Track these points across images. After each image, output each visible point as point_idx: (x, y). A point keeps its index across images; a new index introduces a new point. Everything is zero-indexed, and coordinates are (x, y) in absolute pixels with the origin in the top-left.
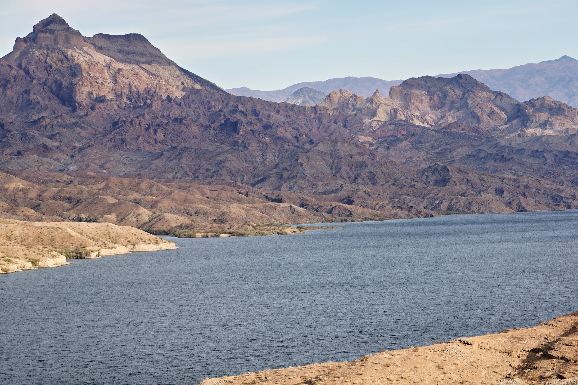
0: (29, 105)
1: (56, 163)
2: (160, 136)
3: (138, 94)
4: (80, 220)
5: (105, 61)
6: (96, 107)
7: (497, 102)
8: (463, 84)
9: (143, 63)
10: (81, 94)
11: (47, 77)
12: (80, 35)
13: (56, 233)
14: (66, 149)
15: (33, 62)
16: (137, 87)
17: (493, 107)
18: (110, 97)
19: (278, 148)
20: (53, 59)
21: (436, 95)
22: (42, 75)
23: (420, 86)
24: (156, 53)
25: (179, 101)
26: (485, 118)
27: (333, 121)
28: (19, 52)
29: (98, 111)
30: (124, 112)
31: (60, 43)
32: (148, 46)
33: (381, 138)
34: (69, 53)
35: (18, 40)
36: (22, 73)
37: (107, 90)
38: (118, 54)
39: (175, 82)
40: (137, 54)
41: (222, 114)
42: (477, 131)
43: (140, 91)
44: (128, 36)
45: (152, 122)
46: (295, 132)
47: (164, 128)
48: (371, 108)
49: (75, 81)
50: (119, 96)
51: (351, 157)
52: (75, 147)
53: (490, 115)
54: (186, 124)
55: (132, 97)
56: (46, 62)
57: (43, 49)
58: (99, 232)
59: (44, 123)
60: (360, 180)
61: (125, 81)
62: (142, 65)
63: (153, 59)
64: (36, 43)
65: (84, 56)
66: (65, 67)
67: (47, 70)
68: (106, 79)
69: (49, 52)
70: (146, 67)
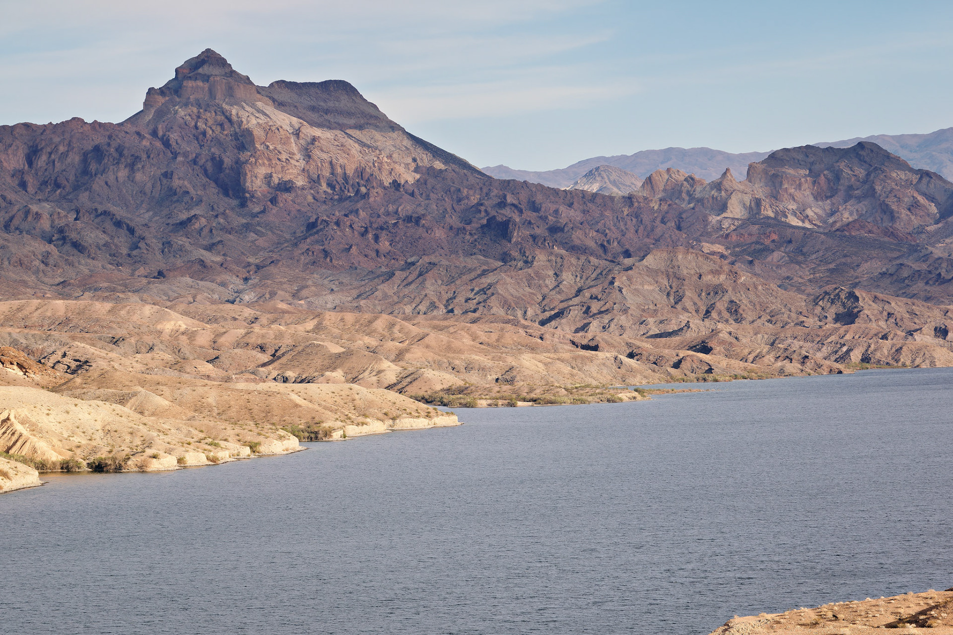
0: (171, 196)
1: (221, 289)
2: (384, 245)
3: (345, 177)
4: (285, 380)
5: (291, 125)
6: (280, 199)
7: (923, 186)
8: (867, 159)
9: (350, 128)
10: (254, 178)
11: (198, 151)
12: (251, 83)
13: (272, 400)
14: (234, 267)
15: (175, 128)
16: (343, 167)
17: (916, 195)
18: (300, 182)
19: (580, 263)
20: (208, 122)
21: (822, 175)
22: (190, 148)
23: (796, 161)
24: (372, 111)
25: (411, 189)
26: (904, 213)
27: (659, 219)
28: (153, 111)
29: (282, 205)
30: (324, 207)
31: (219, 96)
32: (358, 100)
33: (738, 246)
34: (234, 112)
35: (151, 91)
36: (158, 144)
37: (295, 171)
38: (309, 113)
39: (403, 158)
40: (341, 113)
41: (482, 208)
42: (893, 235)
43: (348, 172)
44: (326, 86)
45: (371, 223)
46: (600, 237)
47: (390, 232)
48: (719, 198)
49: (244, 156)
50: (314, 181)
51: (700, 276)
52: (249, 264)
53: (912, 208)
54: (426, 225)
55: (335, 182)
56: (196, 127)
57: (192, 105)
58: (337, 399)
59: (197, 226)
60: (714, 314)
61: (324, 156)
62: (348, 131)
63: (366, 120)
64: (179, 96)
65: (258, 117)
66: (226, 135)
67: (198, 139)
68: (293, 154)
69: (201, 110)
70: (356, 134)
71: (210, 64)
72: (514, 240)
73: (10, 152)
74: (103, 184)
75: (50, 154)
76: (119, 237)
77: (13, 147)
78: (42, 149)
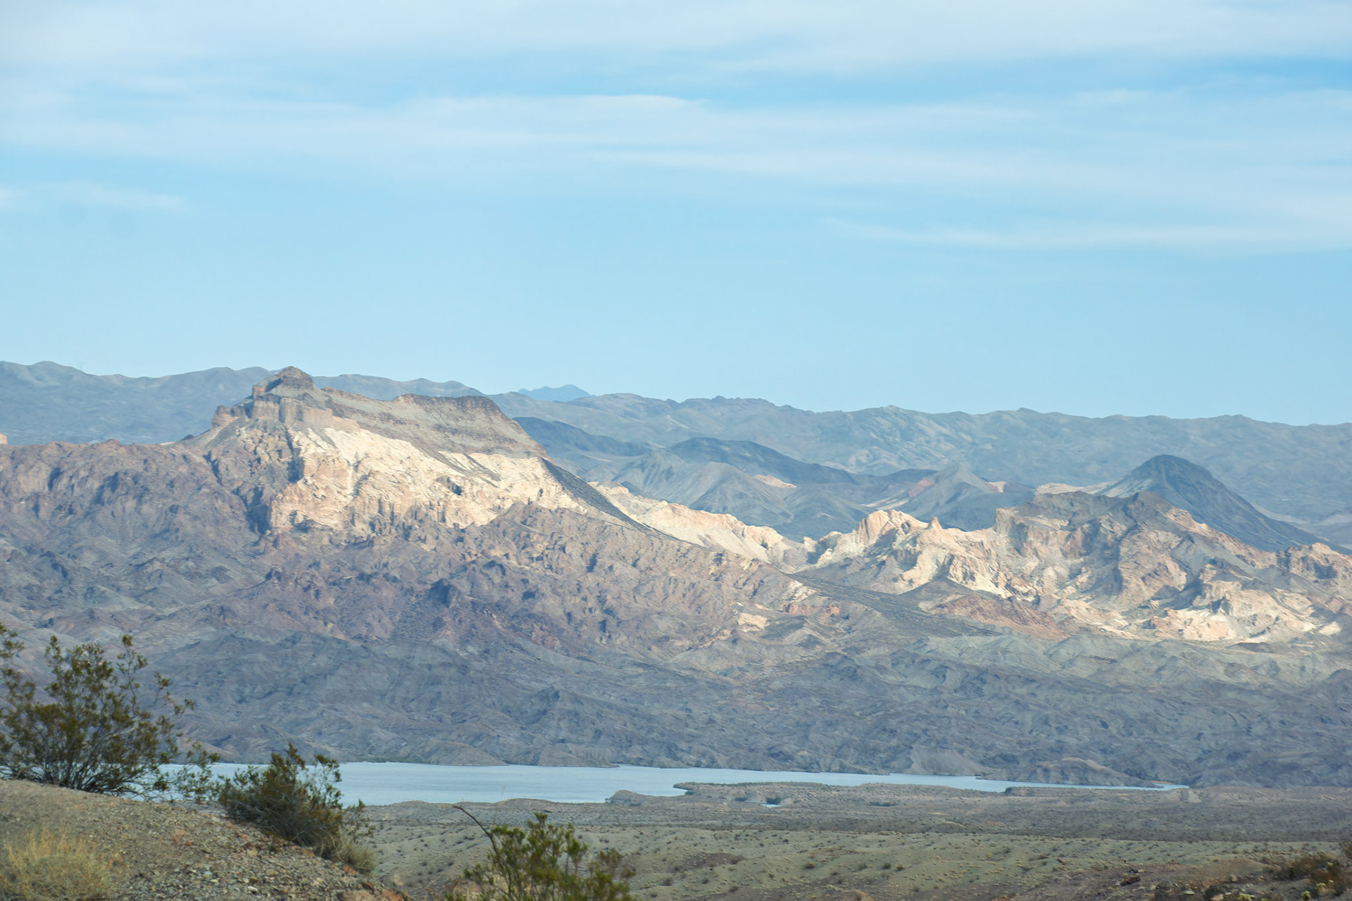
3: (393, 518)
5: (357, 455)
9: (475, 451)
10: (278, 515)
11: (246, 479)
15: (232, 452)
16: (392, 506)
17: (1168, 561)
18: (330, 522)
20: (268, 448)
21: (1079, 529)
22: (239, 476)
23: (1056, 509)
28: (218, 430)
29: (282, 548)
31: (289, 418)
32: (497, 420)
33: (782, 618)
34: (295, 440)
35: (219, 410)
38: (433, 432)
40: (470, 434)
43: (396, 511)
44: (463, 402)
49: (285, 491)
53: (1147, 577)
55: (377, 521)
56: (255, 452)
57: (258, 428)
59: (150, 570)
61: (375, 493)
62: (474, 456)
63: (497, 444)
64: (250, 417)
65: (319, 446)
66: (283, 463)
67: (251, 466)
68: (344, 488)
69: (265, 434)
70: (481, 458)
71: (287, 385)
72: (452, 605)
73: (30, 473)
74: (108, 513)
75: (71, 477)
76: (51, 579)
77: (35, 469)
78: (64, 472)
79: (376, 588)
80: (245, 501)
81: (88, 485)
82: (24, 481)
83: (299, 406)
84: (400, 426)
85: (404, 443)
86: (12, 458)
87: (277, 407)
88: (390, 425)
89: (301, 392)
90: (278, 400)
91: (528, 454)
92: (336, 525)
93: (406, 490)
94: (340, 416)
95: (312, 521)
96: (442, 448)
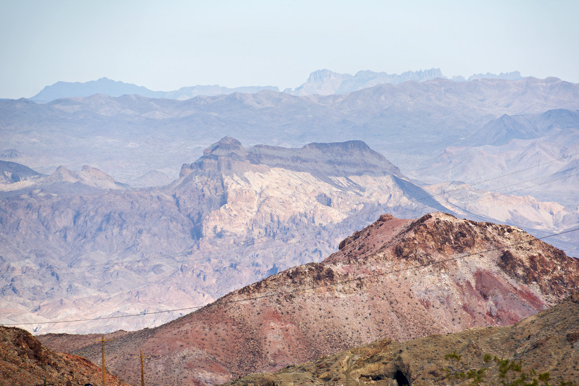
3: (279, 223)
5: (261, 188)
10: (207, 228)
15: (188, 191)
16: (278, 217)
28: (183, 178)
31: (223, 168)
34: (225, 181)
35: (184, 166)
38: (326, 165)
43: (281, 220)
44: (346, 145)
55: (269, 227)
56: (202, 190)
57: (205, 176)
61: (268, 210)
64: (201, 169)
65: (239, 184)
66: (217, 196)
67: (199, 199)
68: (251, 208)
69: (209, 179)
70: (355, 179)
71: (223, 148)
73: (62, 216)
74: (104, 236)
75: (86, 216)
76: (49, 282)
77: (65, 213)
78: (82, 213)
79: (239, 271)
80: (193, 221)
81: (95, 221)
82: (58, 221)
83: (228, 161)
84: (305, 163)
85: (306, 174)
86: (52, 208)
87: (217, 162)
88: (298, 164)
89: (230, 152)
90: (216, 158)
91: (385, 173)
92: (243, 231)
93: (288, 206)
94: (256, 164)
95: (224, 231)
96: (330, 174)
